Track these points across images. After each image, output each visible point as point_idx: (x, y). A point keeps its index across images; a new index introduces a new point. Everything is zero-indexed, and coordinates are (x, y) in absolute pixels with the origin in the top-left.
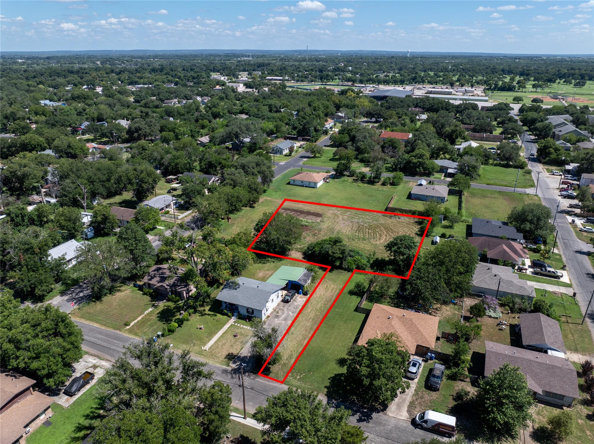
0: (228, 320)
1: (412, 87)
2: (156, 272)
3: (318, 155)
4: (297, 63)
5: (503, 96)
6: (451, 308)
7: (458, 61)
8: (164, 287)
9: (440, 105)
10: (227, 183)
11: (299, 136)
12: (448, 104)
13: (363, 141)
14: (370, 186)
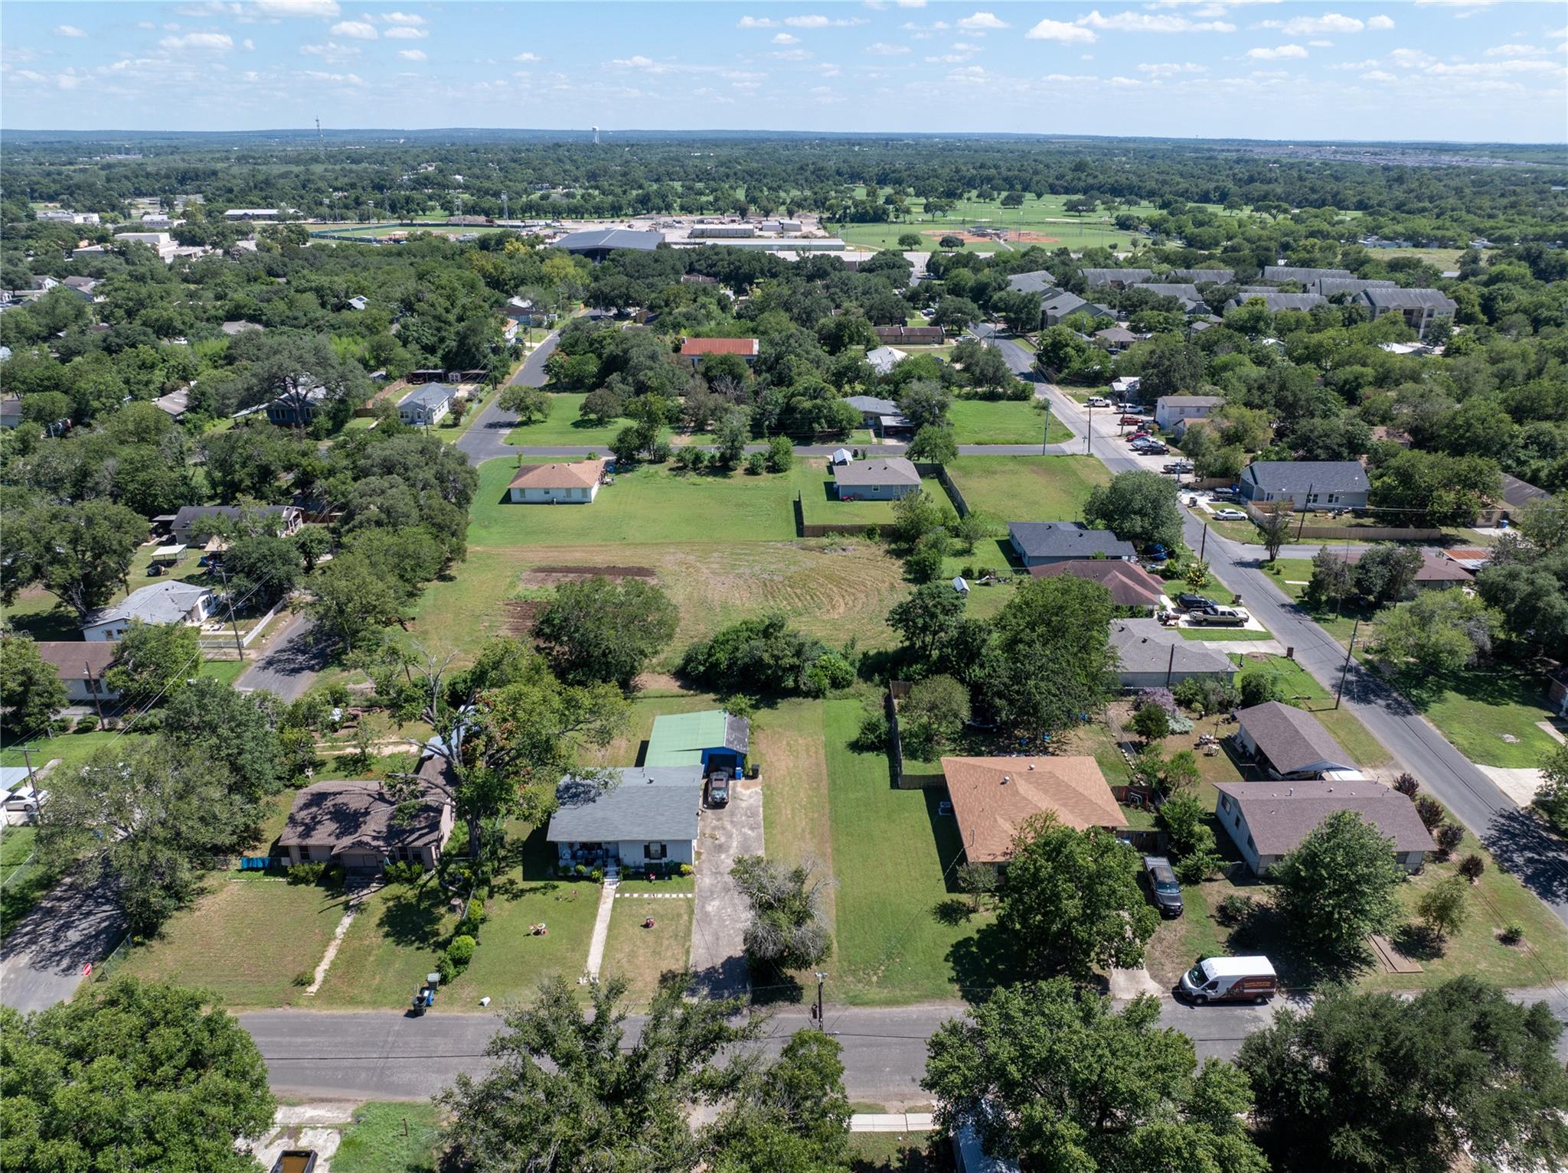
0: (599, 892)
1: (650, 222)
2: (314, 809)
3: (536, 416)
4: (296, 169)
5: (873, 235)
6: (1086, 732)
7: (724, 152)
8: (367, 844)
9: (757, 266)
10: (369, 521)
11: (449, 369)
12: (773, 259)
13: (651, 369)
14: (719, 480)
